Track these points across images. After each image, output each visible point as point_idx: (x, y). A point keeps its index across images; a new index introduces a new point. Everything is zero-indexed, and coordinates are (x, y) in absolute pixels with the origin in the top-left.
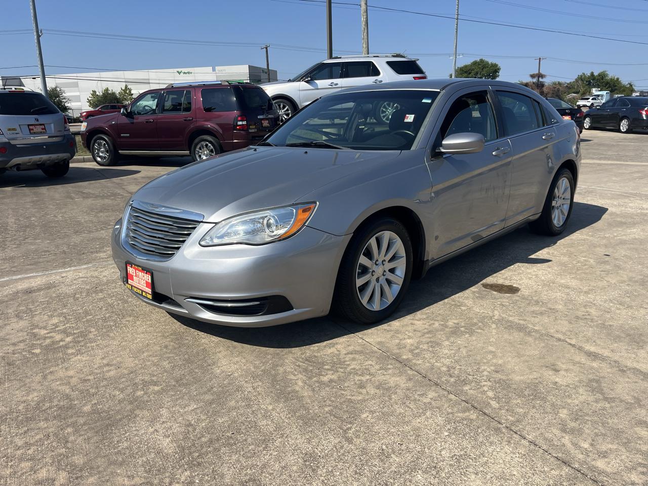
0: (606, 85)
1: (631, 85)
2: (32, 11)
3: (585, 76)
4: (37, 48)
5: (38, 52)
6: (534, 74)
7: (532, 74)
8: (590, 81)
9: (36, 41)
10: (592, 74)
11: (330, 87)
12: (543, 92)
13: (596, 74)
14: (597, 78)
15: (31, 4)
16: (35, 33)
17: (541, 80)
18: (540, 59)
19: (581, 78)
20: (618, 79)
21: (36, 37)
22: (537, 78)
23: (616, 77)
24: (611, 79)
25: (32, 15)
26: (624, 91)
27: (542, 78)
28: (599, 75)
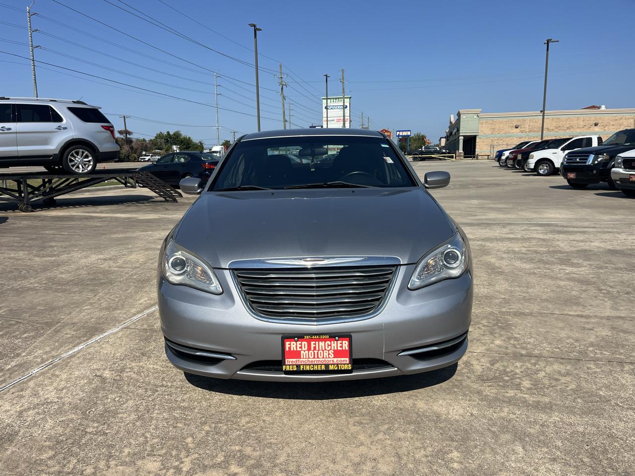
0: (182, 143)
1: (201, 144)
3: (163, 135)
6: (121, 131)
7: (119, 130)
8: (167, 139)
10: (168, 133)
11: (2, 131)
12: (133, 147)
13: (171, 133)
14: (173, 137)
17: (128, 136)
18: (124, 117)
19: (160, 136)
20: (189, 138)
22: (125, 135)
23: (188, 137)
24: (184, 138)
26: (197, 148)
27: (130, 135)
28: (174, 134)
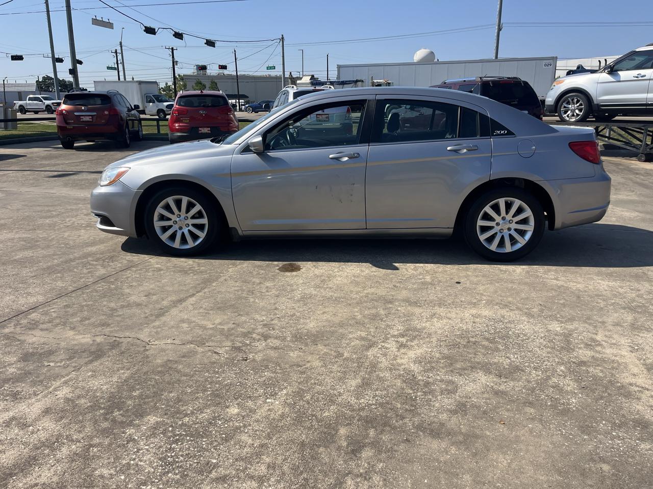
2: (498, 6)
4: (496, 41)
5: (495, 45)
9: (496, 34)
11: (637, 79)
15: (499, 3)
16: (497, 27)
21: (496, 31)
25: (498, 10)
